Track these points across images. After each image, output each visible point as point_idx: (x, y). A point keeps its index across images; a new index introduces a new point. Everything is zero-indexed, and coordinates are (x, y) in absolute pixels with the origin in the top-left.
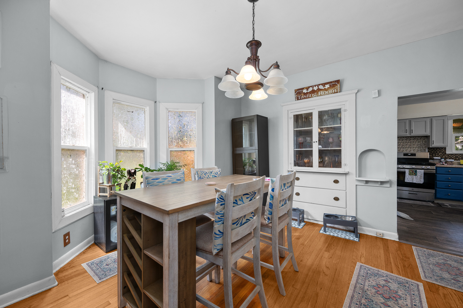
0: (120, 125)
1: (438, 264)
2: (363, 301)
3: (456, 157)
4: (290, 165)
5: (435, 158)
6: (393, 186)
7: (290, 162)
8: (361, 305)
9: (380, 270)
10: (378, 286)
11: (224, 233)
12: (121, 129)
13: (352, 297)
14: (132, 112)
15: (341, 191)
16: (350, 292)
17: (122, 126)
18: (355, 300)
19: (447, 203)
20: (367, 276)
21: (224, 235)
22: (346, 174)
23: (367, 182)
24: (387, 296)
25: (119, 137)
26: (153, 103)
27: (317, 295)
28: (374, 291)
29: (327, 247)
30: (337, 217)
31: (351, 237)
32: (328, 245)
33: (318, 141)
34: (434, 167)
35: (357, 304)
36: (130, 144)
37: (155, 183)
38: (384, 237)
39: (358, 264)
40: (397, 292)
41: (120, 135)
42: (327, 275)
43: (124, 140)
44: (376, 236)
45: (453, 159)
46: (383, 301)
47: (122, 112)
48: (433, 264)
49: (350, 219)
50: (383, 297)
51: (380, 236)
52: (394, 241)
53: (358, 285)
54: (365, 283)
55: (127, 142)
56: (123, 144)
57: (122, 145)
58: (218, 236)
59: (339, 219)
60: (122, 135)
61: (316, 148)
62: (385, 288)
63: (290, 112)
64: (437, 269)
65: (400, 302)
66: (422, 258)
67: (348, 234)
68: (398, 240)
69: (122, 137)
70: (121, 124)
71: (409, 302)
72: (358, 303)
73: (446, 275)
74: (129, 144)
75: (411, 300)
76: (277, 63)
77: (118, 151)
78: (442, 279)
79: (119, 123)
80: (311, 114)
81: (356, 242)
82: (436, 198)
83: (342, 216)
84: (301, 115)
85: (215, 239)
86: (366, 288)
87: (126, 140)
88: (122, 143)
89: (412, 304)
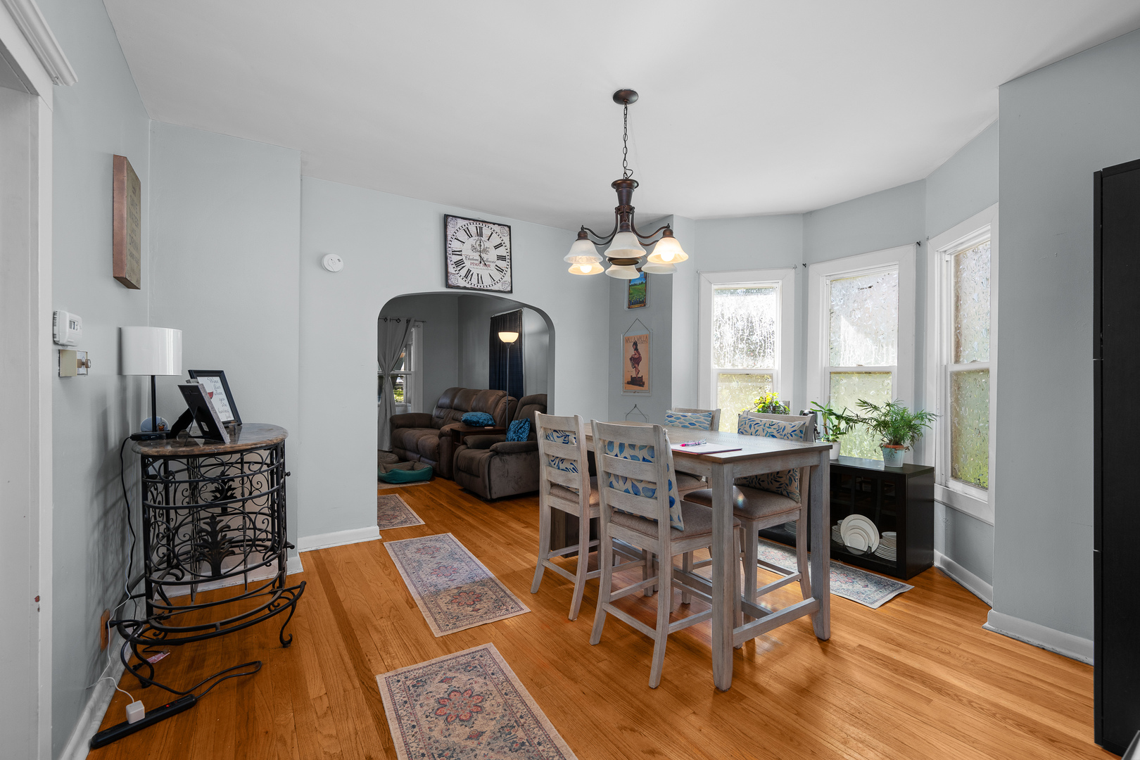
8: (516, 721)
12: (845, 331)
35: (521, 717)
56: (849, 361)
60: (847, 342)
72: (522, 721)
88: (847, 358)
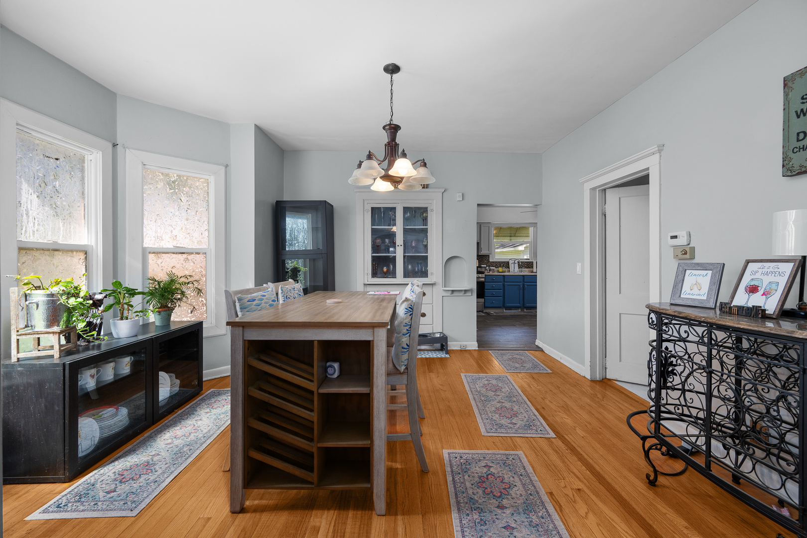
0: (25, 186)
1: (510, 360)
2: (483, 398)
3: (496, 265)
4: (366, 276)
5: (482, 266)
6: (473, 294)
7: (366, 272)
9: (479, 374)
10: (485, 386)
11: (410, 346)
12: (27, 198)
13: (474, 399)
14: (57, 159)
15: (427, 305)
16: (470, 396)
17: (31, 191)
18: (477, 400)
19: (492, 311)
20: (474, 381)
21: (410, 349)
22: (432, 285)
23: (453, 291)
24: (494, 390)
25: (22, 216)
26: (110, 145)
27: (449, 407)
28: (485, 389)
29: (428, 369)
30: (427, 336)
31: (442, 355)
32: (428, 367)
33: (402, 245)
34: (483, 276)
36: (50, 233)
37: (253, 306)
38: (467, 349)
39: (463, 375)
40: (498, 385)
41: (25, 212)
42: (446, 391)
43: (36, 224)
44: (460, 349)
45: (494, 267)
46: (494, 394)
47: (31, 155)
48: (508, 360)
49: (439, 336)
50: (492, 391)
51: (463, 348)
52: (475, 350)
53: (473, 390)
54: (475, 386)
55: (43, 228)
56: (33, 234)
57: (32, 237)
58: (406, 350)
59: (429, 337)
60: (30, 212)
61: (399, 254)
62: (490, 385)
63: (366, 202)
64: (511, 363)
65: (503, 390)
66: (499, 358)
67: (437, 353)
68: (478, 349)
69: (31, 218)
70: (29, 184)
71: (507, 389)
72: (480, 401)
73: (517, 365)
74: (47, 235)
75: (508, 387)
76: (424, 160)
77: (24, 249)
78: (516, 368)
79: (24, 183)
80: (393, 209)
81: (448, 358)
82: (485, 307)
83: (430, 334)
84: (379, 208)
85: (403, 354)
86: (479, 389)
87: (41, 224)
88: (31, 232)
89: (510, 389)
